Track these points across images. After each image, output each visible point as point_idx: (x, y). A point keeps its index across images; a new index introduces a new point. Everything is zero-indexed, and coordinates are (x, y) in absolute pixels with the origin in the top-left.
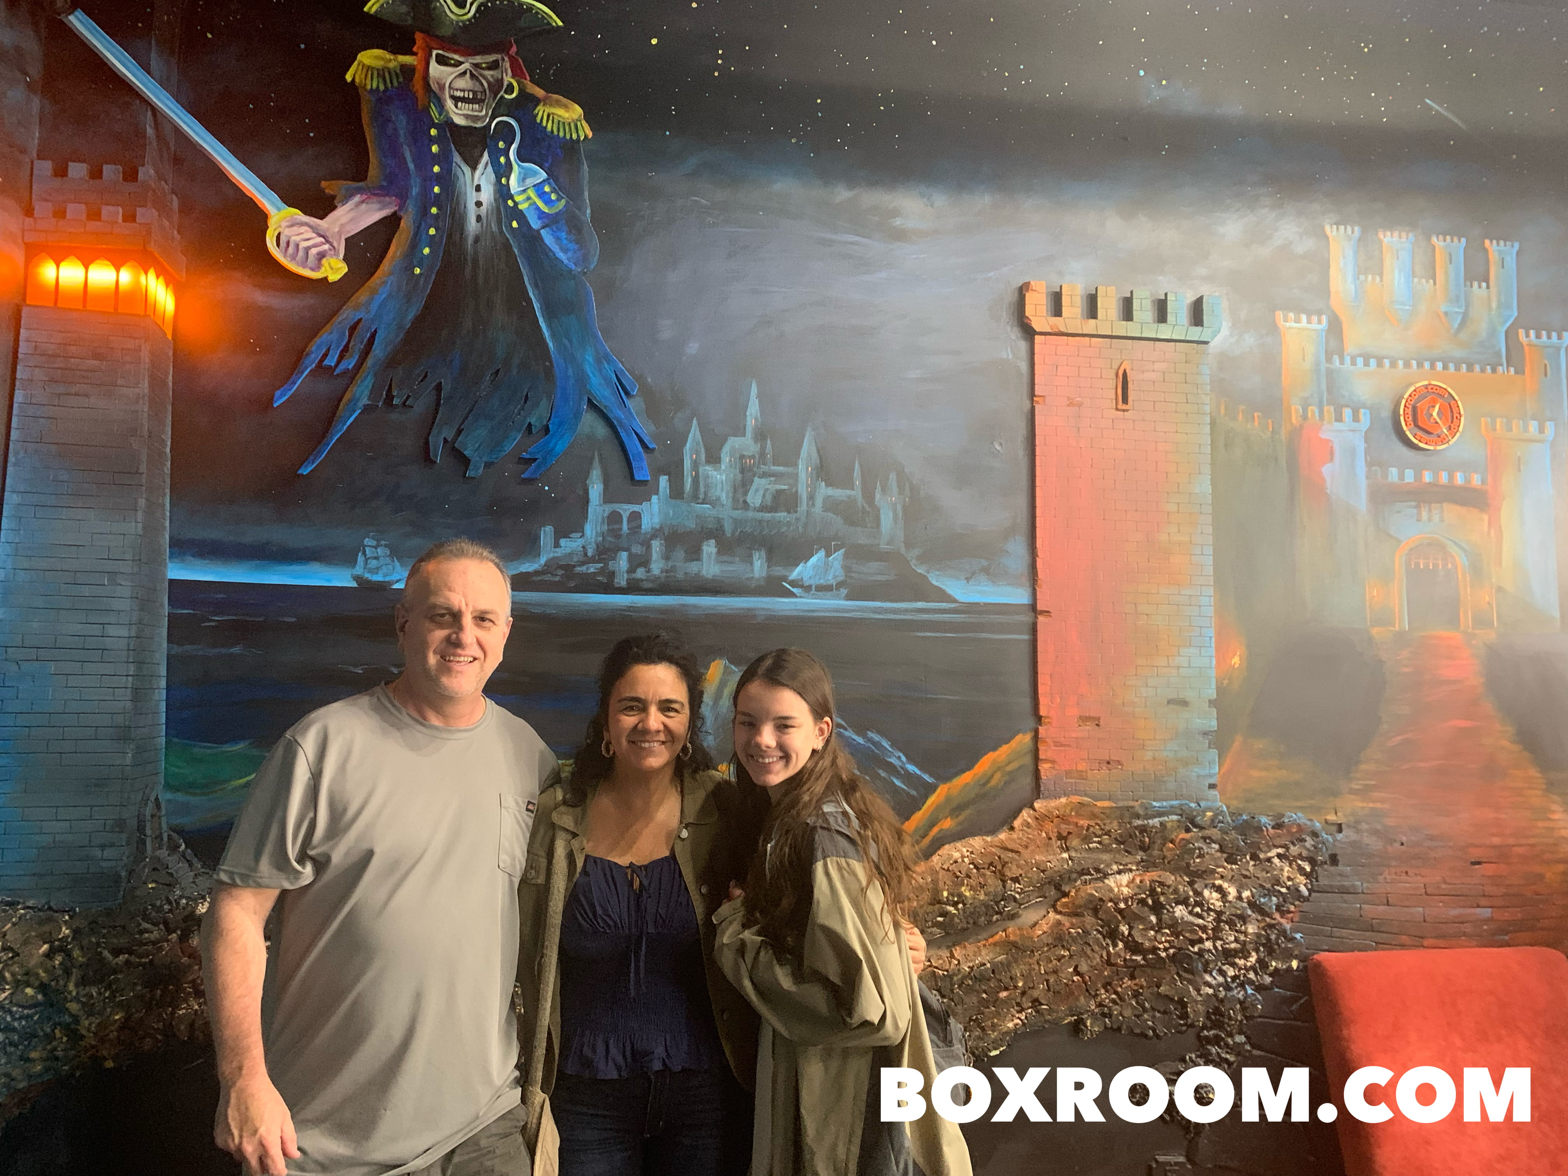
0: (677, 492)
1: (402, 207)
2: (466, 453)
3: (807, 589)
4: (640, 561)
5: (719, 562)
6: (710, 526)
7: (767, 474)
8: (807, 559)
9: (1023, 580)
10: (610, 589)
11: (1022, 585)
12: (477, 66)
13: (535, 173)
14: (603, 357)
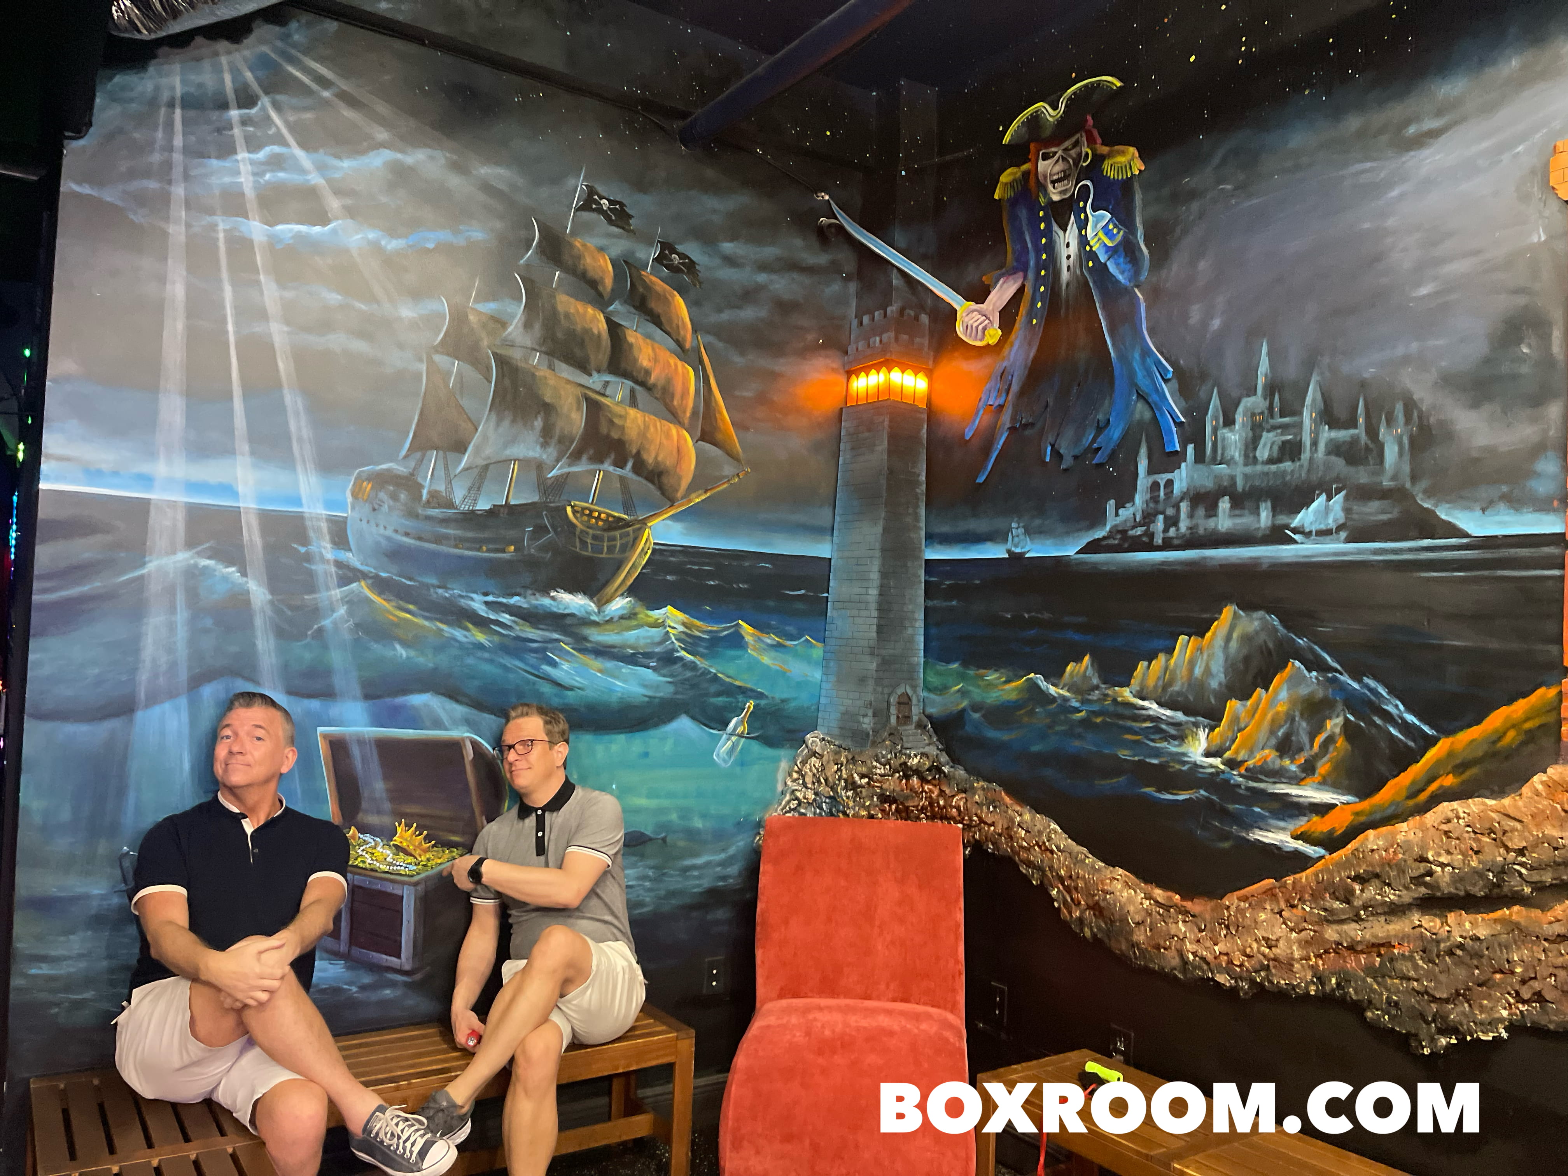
0: (1200, 458)
1: (1025, 278)
2: (1062, 451)
3: (1308, 534)
4: (1172, 522)
5: (1232, 516)
6: (1225, 484)
7: (1274, 428)
8: (1308, 505)
9: (1556, 503)
10: (1150, 547)
11: (1554, 510)
12: (1066, 150)
13: (1103, 217)
14: (1146, 352)
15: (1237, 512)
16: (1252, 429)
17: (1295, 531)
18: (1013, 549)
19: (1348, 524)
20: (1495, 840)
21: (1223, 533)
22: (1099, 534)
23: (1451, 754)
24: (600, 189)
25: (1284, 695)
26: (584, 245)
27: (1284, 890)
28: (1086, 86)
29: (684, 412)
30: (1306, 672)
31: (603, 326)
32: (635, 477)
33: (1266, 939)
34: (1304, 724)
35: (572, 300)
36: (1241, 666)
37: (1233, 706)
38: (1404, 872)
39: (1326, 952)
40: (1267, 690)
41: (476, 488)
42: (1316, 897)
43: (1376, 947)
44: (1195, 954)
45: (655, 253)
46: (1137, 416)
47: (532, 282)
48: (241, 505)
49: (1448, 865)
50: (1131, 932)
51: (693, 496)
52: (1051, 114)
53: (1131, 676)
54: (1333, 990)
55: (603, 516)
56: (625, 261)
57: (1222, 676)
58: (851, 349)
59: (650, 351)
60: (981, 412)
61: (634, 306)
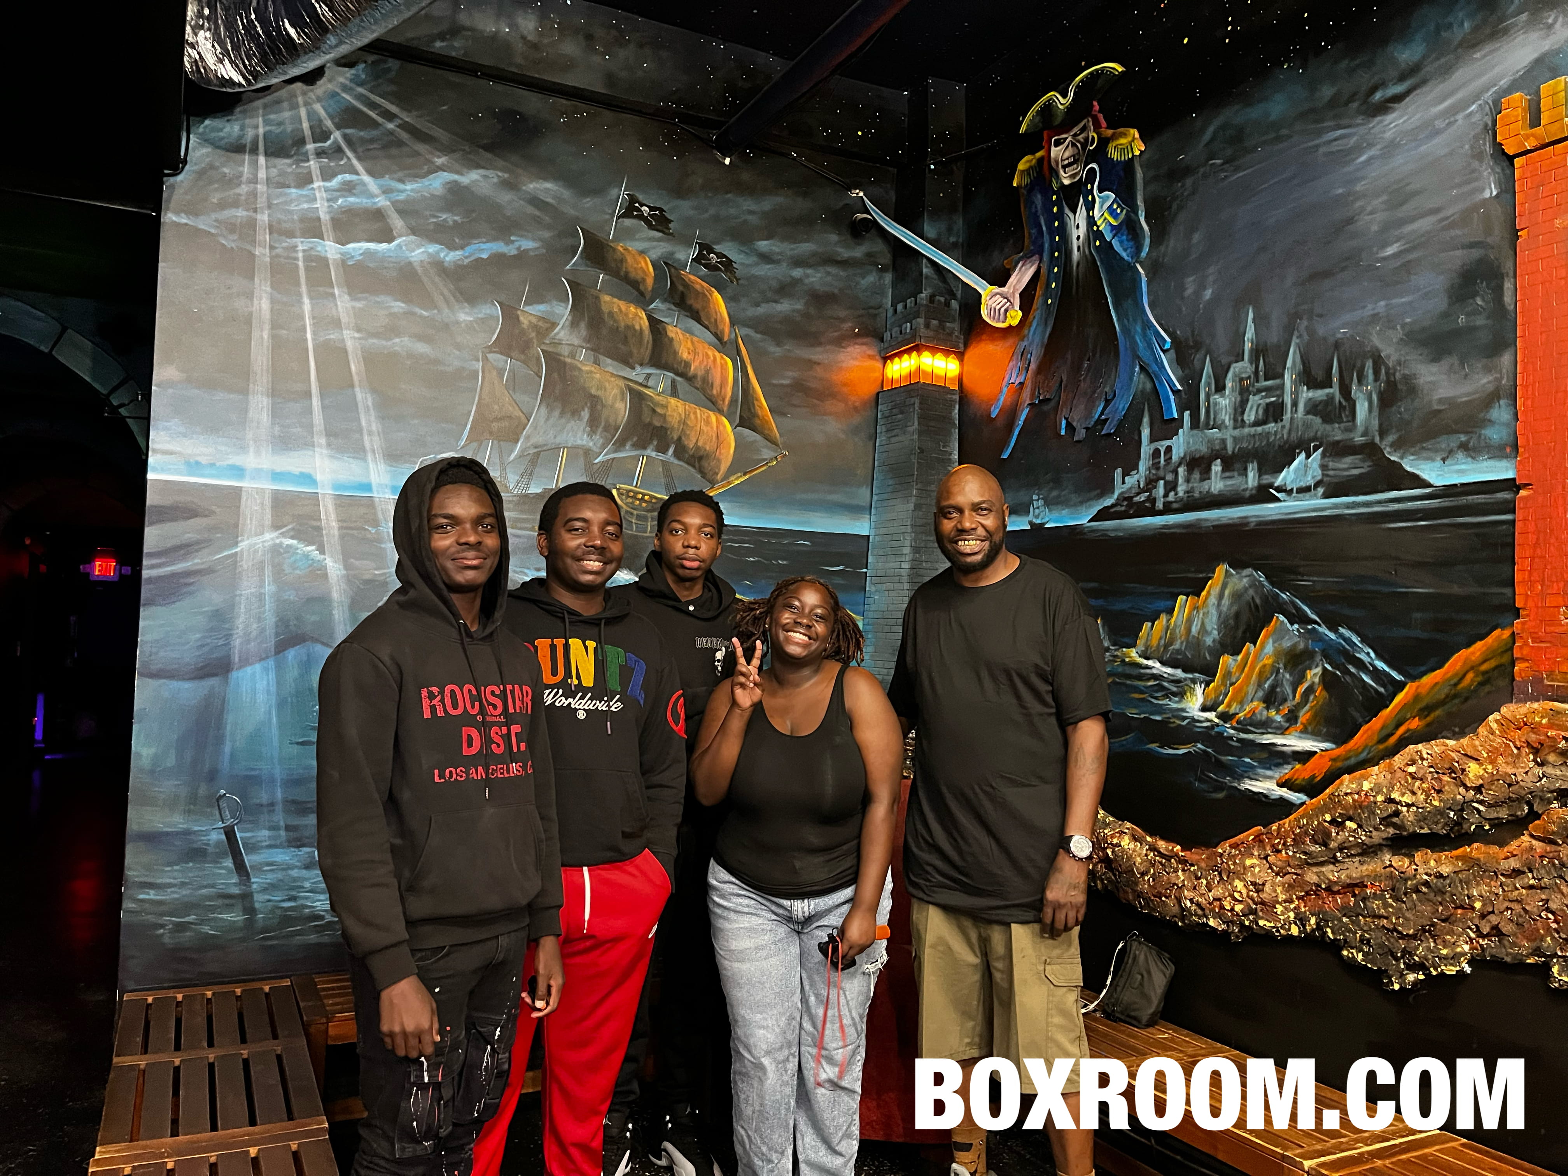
0: (1195, 424)
1: (1041, 261)
2: (1074, 424)
3: (1289, 492)
4: (1171, 486)
5: (1223, 478)
6: (1217, 447)
7: (1259, 391)
8: (1290, 465)
9: (1508, 450)
10: (1153, 512)
11: (1507, 457)
12: (1075, 135)
13: (1108, 197)
14: (1147, 325)
15: (1227, 474)
16: (1241, 394)
17: (1279, 489)
18: (1035, 521)
19: (1325, 479)
20: (1454, 778)
21: (1215, 495)
22: (1108, 502)
23: (1417, 698)
24: (640, 197)
25: (1269, 648)
26: (626, 249)
27: (1269, 836)
28: (1091, 73)
29: (724, 400)
30: (1288, 625)
31: (645, 323)
32: (676, 462)
33: (1254, 884)
34: (1287, 676)
35: (615, 300)
36: (1232, 622)
37: (1227, 661)
38: (1374, 813)
39: (1307, 893)
40: (1255, 644)
41: (529, 474)
42: (1298, 841)
43: (1351, 887)
44: (1191, 901)
45: (694, 253)
46: (1140, 386)
47: (578, 284)
48: (319, 491)
49: (1413, 805)
50: (1136, 883)
51: (732, 478)
52: (1062, 102)
53: (1137, 636)
54: (1313, 930)
55: (646, 497)
56: (666, 263)
57: (1215, 632)
58: (887, 336)
59: (689, 344)
60: (1005, 390)
61: (675, 304)
